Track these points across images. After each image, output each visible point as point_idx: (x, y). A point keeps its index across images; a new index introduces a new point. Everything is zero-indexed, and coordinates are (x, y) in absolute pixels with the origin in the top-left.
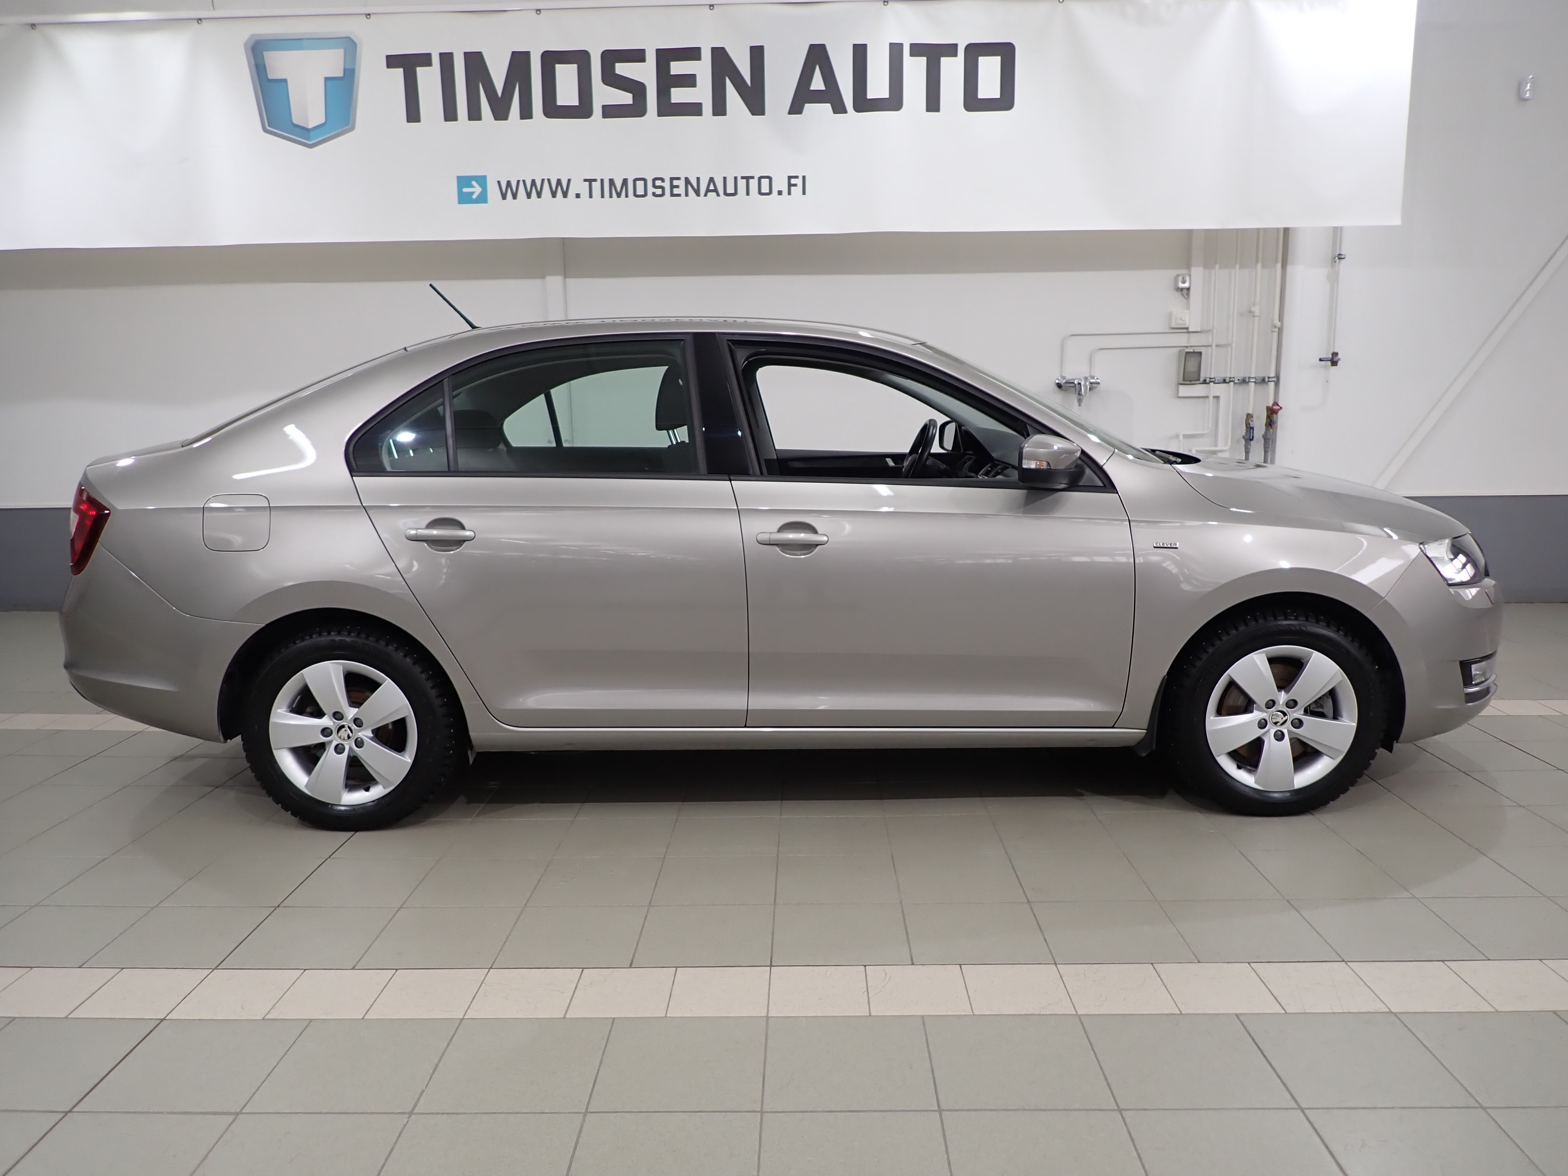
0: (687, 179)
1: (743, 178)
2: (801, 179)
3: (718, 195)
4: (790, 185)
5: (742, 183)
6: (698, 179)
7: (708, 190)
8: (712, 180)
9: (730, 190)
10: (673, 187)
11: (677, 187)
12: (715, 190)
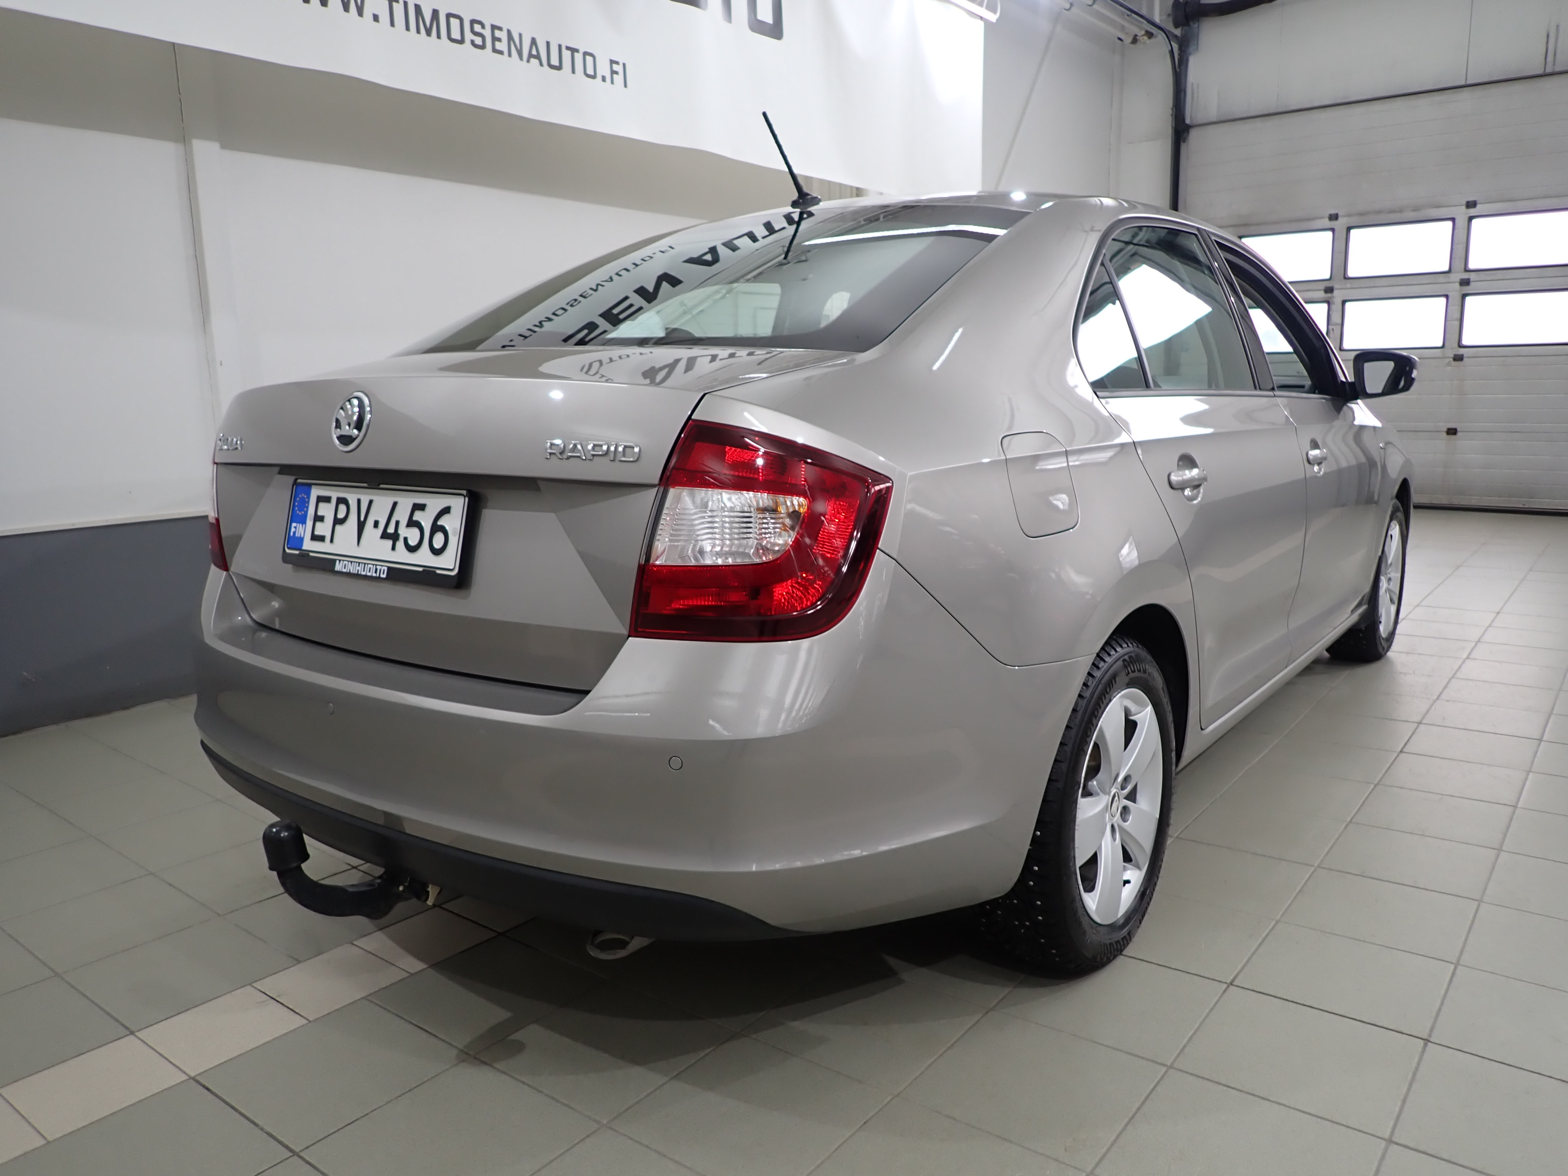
0: (509, 32)
1: (568, 48)
2: (621, 66)
3: (541, 65)
4: (614, 72)
5: (567, 54)
6: (520, 35)
7: (531, 56)
8: (534, 42)
9: (555, 61)
10: (495, 39)
11: (499, 40)
12: (538, 57)
